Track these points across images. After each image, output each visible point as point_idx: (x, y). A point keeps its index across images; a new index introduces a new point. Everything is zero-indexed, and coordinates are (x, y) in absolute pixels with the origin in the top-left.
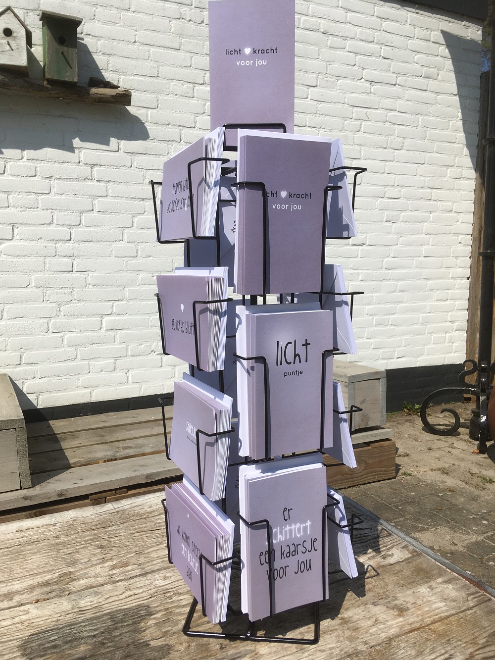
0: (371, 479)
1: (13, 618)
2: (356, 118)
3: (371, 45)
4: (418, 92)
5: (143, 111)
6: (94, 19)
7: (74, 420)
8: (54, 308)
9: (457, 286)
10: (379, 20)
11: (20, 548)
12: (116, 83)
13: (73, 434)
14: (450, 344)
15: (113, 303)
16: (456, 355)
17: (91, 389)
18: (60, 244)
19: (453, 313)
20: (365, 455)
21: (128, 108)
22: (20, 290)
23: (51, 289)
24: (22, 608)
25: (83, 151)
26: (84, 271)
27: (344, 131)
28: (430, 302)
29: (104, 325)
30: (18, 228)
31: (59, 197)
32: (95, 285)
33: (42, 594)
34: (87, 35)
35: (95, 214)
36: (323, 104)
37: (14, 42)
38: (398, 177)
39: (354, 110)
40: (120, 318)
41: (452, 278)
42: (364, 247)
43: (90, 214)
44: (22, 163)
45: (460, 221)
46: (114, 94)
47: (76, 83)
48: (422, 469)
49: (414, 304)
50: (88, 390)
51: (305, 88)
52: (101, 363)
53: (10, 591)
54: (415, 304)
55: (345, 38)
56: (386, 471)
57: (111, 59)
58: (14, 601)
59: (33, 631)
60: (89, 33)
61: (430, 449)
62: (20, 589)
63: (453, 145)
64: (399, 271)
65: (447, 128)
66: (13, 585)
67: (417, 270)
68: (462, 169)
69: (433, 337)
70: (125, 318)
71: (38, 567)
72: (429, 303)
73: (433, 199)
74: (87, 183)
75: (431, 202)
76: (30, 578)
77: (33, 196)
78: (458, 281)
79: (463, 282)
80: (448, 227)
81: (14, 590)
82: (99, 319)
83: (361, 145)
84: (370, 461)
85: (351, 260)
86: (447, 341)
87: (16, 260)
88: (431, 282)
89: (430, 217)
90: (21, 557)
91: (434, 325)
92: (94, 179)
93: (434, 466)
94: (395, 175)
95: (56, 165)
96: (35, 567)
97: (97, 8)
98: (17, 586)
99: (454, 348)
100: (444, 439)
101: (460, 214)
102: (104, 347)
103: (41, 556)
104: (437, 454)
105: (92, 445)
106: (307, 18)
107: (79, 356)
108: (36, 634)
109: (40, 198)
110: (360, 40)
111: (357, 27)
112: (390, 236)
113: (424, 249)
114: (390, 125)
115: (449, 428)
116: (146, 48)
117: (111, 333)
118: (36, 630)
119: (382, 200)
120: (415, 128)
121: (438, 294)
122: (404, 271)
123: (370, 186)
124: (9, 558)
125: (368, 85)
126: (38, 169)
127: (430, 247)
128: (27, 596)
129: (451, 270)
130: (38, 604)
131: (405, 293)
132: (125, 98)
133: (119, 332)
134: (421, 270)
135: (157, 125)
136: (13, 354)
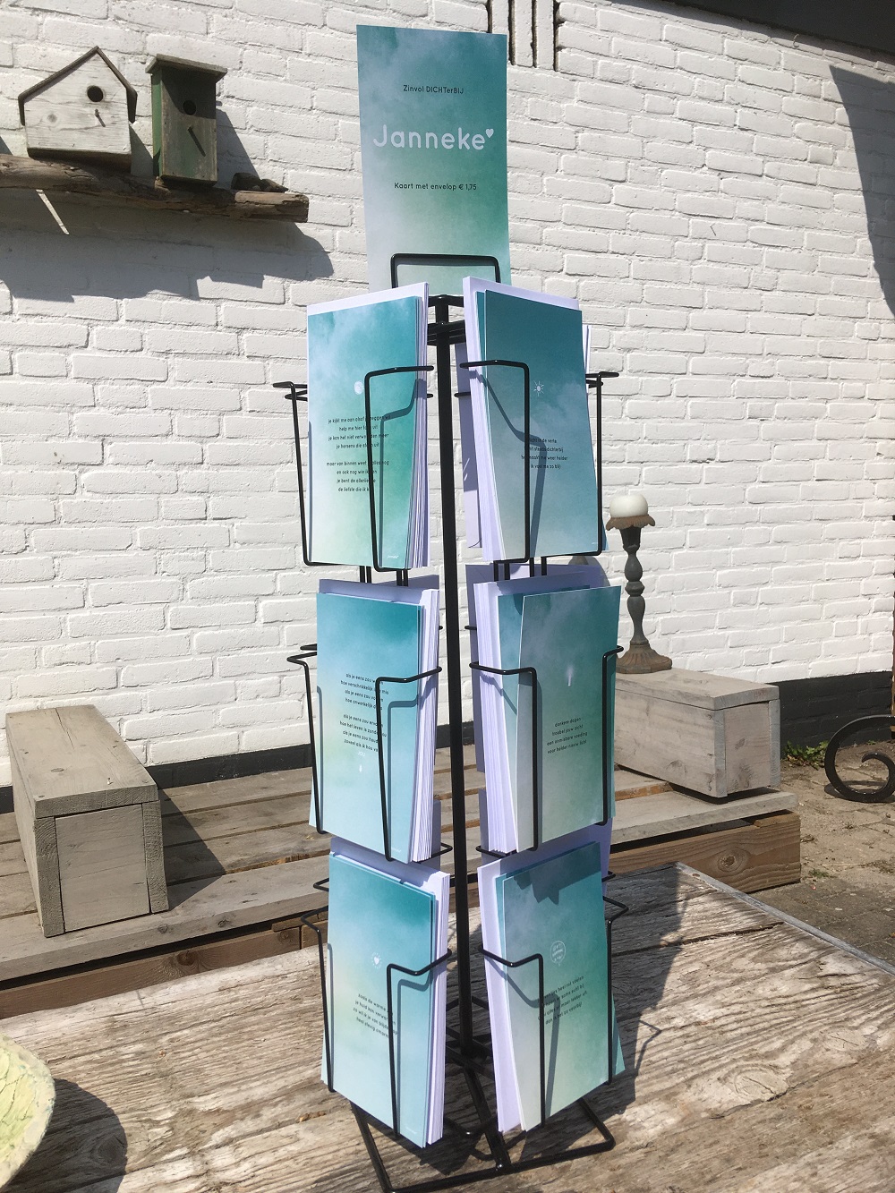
0: (758, 884)
1: (275, 1150)
2: (695, 236)
3: (718, 107)
4: (801, 188)
5: (328, 230)
6: (240, 68)
7: (211, 786)
8: (174, 586)
9: (874, 532)
10: (731, 62)
11: (237, 1020)
12: (279, 183)
13: (216, 813)
14: (865, 636)
15: (276, 575)
16: (875, 655)
17: (238, 729)
18: (185, 471)
19: (869, 580)
20: (748, 841)
21: (301, 226)
22: (115, 554)
23: (169, 551)
24: (283, 1131)
25: (224, 304)
26: (225, 519)
27: (673, 259)
28: (828, 561)
29: (261, 614)
30: (111, 443)
31: (182, 388)
32: (244, 543)
33: (311, 1103)
34: (228, 97)
35: (244, 415)
36: (637, 213)
37: (108, 111)
38: (768, 339)
39: (690, 222)
40: (288, 600)
41: (866, 517)
42: (712, 465)
43: (236, 416)
44: (117, 328)
45: (878, 415)
46: (279, 202)
47: (214, 183)
48: (844, 865)
49: (800, 566)
50: (234, 732)
51: (606, 185)
52: (256, 682)
53: (249, 1100)
54: (803, 566)
55: (674, 95)
56: (784, 869)
57: (271, 139)
58: (264, 1118)
59: (318, 1173)
60: (231, 94)
61: (850, 827)
62: (266, 1096)
63: (863, 280)
64: (773, 506)
65: (851, 250)
66: (251, 1088)
67: (806, 504)
68: (880, 323)
69: (834, 624)
70: (298, 600)
71: (284, 1055)
72: (827, 564)
73: (829, 376)
74: (230, 361)
75: (828, 383)
76: (278, 1076)
77: (137, 386)
78: (877, 523)
79: (885, 523)
80: (857, 426)
81: (255, 1098)
82: (253, 603)
83: (704, 284)
84: (757, 853)
85: (689, 488)
86: (859, 632)
87: (108, 501)
88: (831, 524)
89: (826, 409)
90: (245, 1037)
91: (836, 603)
92: (243, 354)
93: (866, 858)
94: (764, 336)
95: (177, 330)
96: (278, 1055)
97: (245, 49)
98: (259, 1091)
99: (872, 643)
100: (871, 809)
101: (878, 402)
102: (261, 654)
103: (280, 1034)
104: (864, 836)
105: (255, 831)
106: (607, 61)
107: (217, 670)
108: (326, 1178)
109: (149, 389)
110: (700, 97)
111: (695, 76)
112: (757, 444)
113: (817, 467)
114: (754, 247)
115: (876, 788)
116: (332, 119)
117: (273, 628)
118: (326, 1172)
119: (742, 379)
120: (797, 251)
121: (842, 547)
122: (783, 506)
123: (721, 356)
124: (224, 1041)
125: (714, 176)
126: (146, 338)
127: (826, 462)
128: (286, 1109)
129: (865, 503)
130: (310, 1123)
131: (785, 545)
132: (298, 208)
133: (287, 626)
134: (811, 505)
135: (350, 255)
136: (104, 669)
